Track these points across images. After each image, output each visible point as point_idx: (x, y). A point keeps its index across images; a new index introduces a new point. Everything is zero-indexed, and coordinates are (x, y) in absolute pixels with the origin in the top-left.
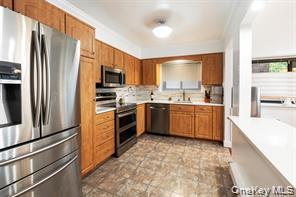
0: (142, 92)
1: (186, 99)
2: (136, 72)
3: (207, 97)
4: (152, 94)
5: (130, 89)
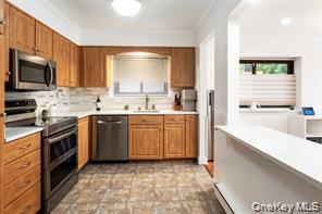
0: (79, 99)
1: (150, 106)
2: (72, 66)
3: (178, 103)
4: (98, 101)
5: (60, 94)
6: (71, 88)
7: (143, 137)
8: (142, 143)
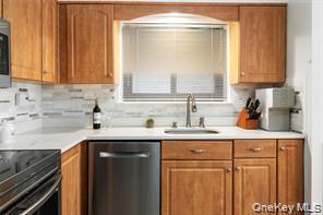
2: (46, 40)
3: (252, 116)
4: (97, 110)
5: (23, 96)
6: (45, 85)
7: (191, 185)
8: (189, 197)
